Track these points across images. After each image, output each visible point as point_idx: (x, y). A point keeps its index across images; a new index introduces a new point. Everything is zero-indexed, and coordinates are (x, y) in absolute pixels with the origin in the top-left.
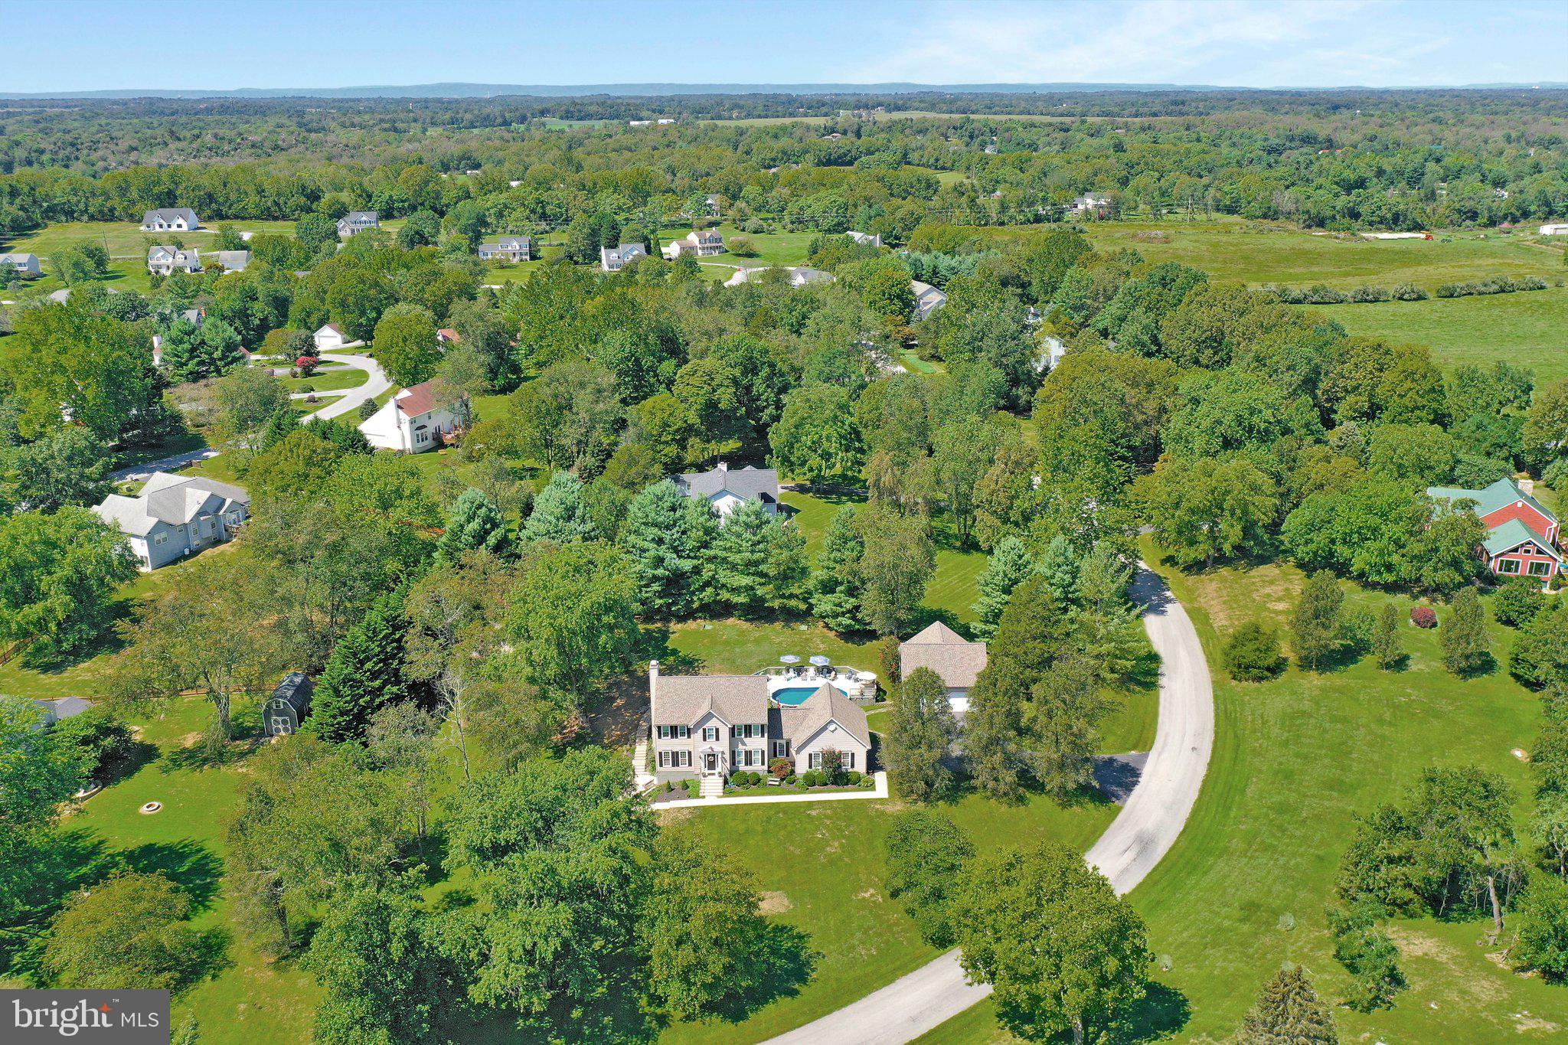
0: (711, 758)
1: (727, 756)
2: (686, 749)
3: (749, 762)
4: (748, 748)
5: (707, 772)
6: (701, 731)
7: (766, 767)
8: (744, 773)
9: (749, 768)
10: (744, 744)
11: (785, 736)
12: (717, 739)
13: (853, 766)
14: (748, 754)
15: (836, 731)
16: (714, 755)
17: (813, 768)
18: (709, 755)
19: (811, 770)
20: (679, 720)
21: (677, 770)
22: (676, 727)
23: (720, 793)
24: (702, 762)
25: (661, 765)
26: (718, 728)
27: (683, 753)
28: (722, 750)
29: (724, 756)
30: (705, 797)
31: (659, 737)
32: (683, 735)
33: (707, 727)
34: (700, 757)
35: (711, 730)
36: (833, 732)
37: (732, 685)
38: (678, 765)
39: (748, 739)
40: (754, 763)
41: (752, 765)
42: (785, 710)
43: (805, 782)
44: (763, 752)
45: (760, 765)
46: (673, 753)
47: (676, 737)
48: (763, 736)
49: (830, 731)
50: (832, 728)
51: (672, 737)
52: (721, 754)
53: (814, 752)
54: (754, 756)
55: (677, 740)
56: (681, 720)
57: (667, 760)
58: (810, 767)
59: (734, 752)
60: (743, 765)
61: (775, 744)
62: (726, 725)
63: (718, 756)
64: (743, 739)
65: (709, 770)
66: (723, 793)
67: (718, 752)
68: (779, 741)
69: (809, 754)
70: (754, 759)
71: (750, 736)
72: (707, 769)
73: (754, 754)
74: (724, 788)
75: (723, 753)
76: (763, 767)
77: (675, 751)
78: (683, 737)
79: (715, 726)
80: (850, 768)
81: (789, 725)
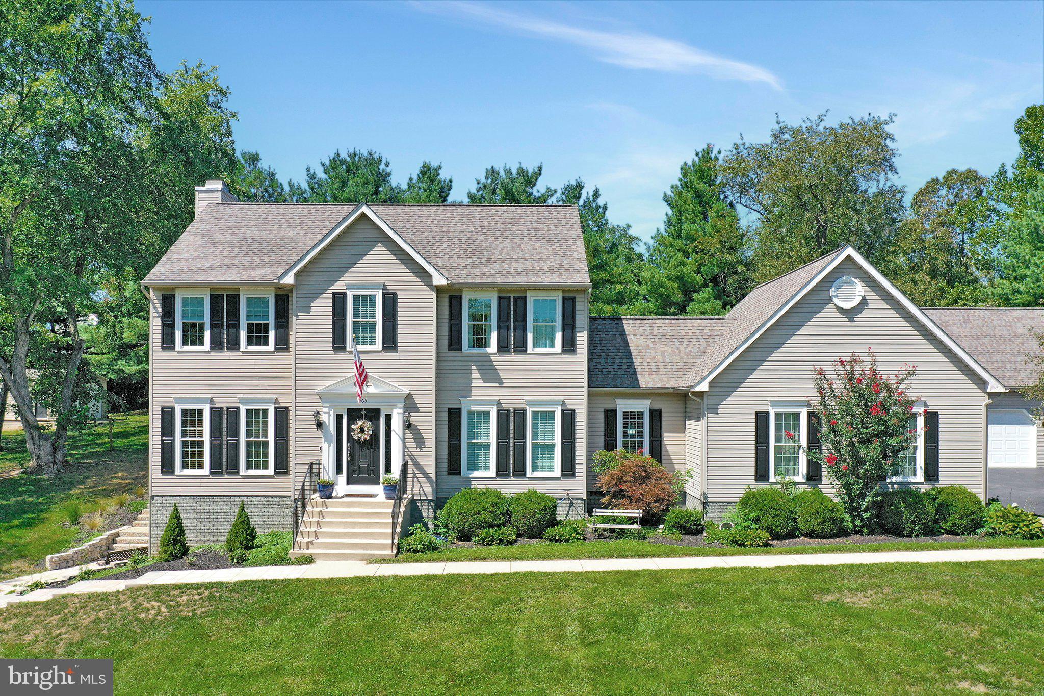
0: (361, 429)
1: (427, 422)
2: (265, 396)
3: (512, 464)
4: (511, 402)
5: (342, 486)
6: (323, 305)
7: (578, 486)
9: (511, 487)
11: (646, 381)
12: (390, 342)
13: (932, 473)
14: (512, 422)
15: (866, 313)
16: (373, 415)
17: (772, 479)
18: (354, 415)
19: (764, 486)
20: (249, 272)
21: (226, 484)
22: (234, 300)
23: (382, 547)
24: (325, 445)
25: (167, 466)
26: (395, 295)
27: (257, 415)
28: (406, 391)
29: (414, 418)
30: (309, 560)
31: (168, 342)
32: (258, 334)
33: (351, 287)
34: (319, 425)
35: (364, 301)
36: (850, 314)
37: (459, 218)
38: (234, 468)
39: (513, 357)
40: (535, 468)
41: (524, 475)
42: (639, 321)
43: (756, 520)
44: (569, 416)
45: (557, 472)
46: (216, 413)
47: (234, 344)
48: (569, 346)
49: (840, 310)
50: (846, 299)
51: (216, 344)
52: (401, 411)
53: (774, 404)
54: (535, 436)
55: (233, 355)
56: (258, 272)
57: (193, 443)
58: (761, 474)
59: (454, 415)
60: (492, 472)
61: (610, 415)
62: (426, 277)
63: (388, 418)
64: (493, 359)
65: (349, 482)
66: (395, 551)
67: (391, 399)
68: (623, 406)
69: (757, 413)
70: (535, 446)
71: (521, 348)
72: (343, 478)
73: (535, 426)
74: (406, 534)
75: (410, 404)
76: (568, 482)
77: (224, 405)
78: (258, 344)
79: (384, 285)
80: (920, 477)
81: (659, 354)
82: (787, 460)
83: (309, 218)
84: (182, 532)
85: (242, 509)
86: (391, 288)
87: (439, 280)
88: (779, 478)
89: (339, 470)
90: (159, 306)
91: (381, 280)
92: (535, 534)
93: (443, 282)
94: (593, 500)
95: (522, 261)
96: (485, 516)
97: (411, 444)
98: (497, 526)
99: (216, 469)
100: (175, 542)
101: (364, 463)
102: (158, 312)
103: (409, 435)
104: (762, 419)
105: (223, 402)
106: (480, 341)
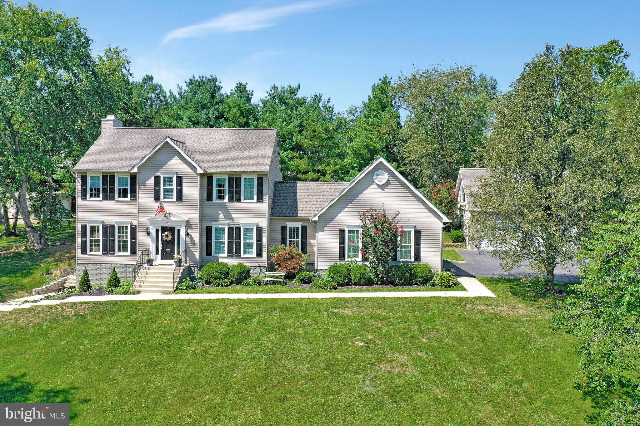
0: (167, 236)
1: (196, 232)
2: (126, 220)
3: (234, 251)
4: (233, 224)
5: (158, 260)
6: (151, 182)
7: (264, 261)
8: (224, 265)
9: (233, 261)
10: (228, 216)
11: (300, 214)
12: (180, 197)
13: (417, 257)
14: (235, 233)
15: (389, 186)
16: (172, 230)
17: (346, 259)
18: (164, 229)
19: (343, 263)
20: (119, 165)
21: (109, 259)
22: (113, 178)
23: (169, 287)
24: (151, 243)
25: (84, 250)
26: (182, 177)
27: (123, 229)
28: (186, 219)
29: (190, 231)
30: (138, 292)
31: (84, 195)
32: (123, 193)
33: (162, 173)
34: (149, 234)
35: (168, 179)
36: (382, 187)
37: (220, 136)
38: (112, 252)
39: (235, 204)
40: (245, 253)
41: (240, 256)
42: (303, 184)
43: (332, 278)
44: (260, 231)
45: (254, 255)
46: (105, 228)
47: (112, 198)
48: (260, 199)
49: (378, 185)
50: (380, 180)
51: (105, 198)
52: (184, 228)
53: (347, 227)
54: (245, 239)
55: (113, 202)
56: (123, 165)
57: (95, 241)
58: (342, 257)
59: (209, 230)
60: (226, 254)
61: (284, 229)
62: (194, 169)
63: (179, 231)
64: (227, 205)
65: (162, 258)
66: (175, 289)
67: (180, 222)
68: (290, 224)
69: (340, 230)
70: (245, 243)
71: (239, 200)
72: (159, 256)
73: (245, 234)
74: (181, 282)
75: (188, 225)
76: (259, 260)
77: (108, 224)
78: (123, 197)
79: (177, 172)
80: (412, 260)
81: (308, 201)
82: (353, 251)
83: (151, 136)
84: (88, 280)
85: (114, 270)
86: (180, 174)
87: (200, 171)
88: (349, 259)
89: (157, 253)
90: (80, 180)
91: (175, 170)
92: (239, 282)
93: (202, 172)
94: (271, 267)
95: (242, 160)
96: (217, 274)
97: (189, 242)
98: (222, 279)
99: (105, 252)
100: (85, 284)
101: (168, 250)
102: (79, 183)
103: (188, 238)
104: (342, 233)
105: (108, 223)
106: (221, 197)
